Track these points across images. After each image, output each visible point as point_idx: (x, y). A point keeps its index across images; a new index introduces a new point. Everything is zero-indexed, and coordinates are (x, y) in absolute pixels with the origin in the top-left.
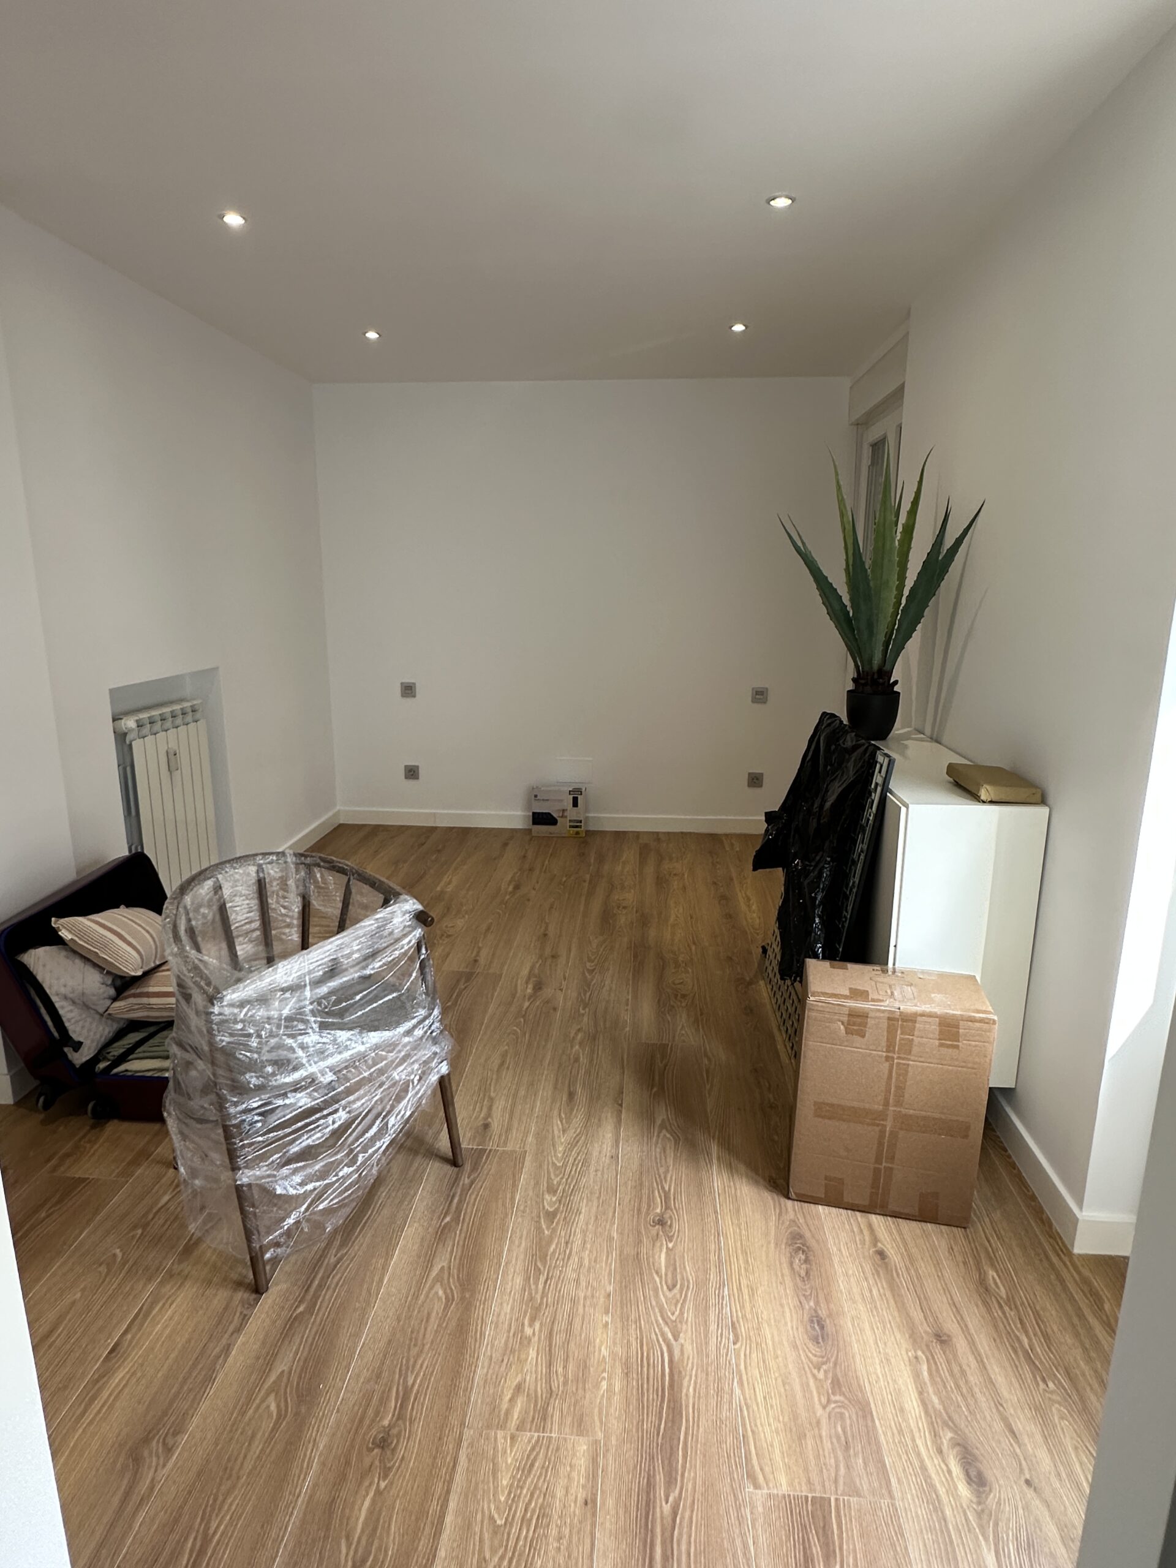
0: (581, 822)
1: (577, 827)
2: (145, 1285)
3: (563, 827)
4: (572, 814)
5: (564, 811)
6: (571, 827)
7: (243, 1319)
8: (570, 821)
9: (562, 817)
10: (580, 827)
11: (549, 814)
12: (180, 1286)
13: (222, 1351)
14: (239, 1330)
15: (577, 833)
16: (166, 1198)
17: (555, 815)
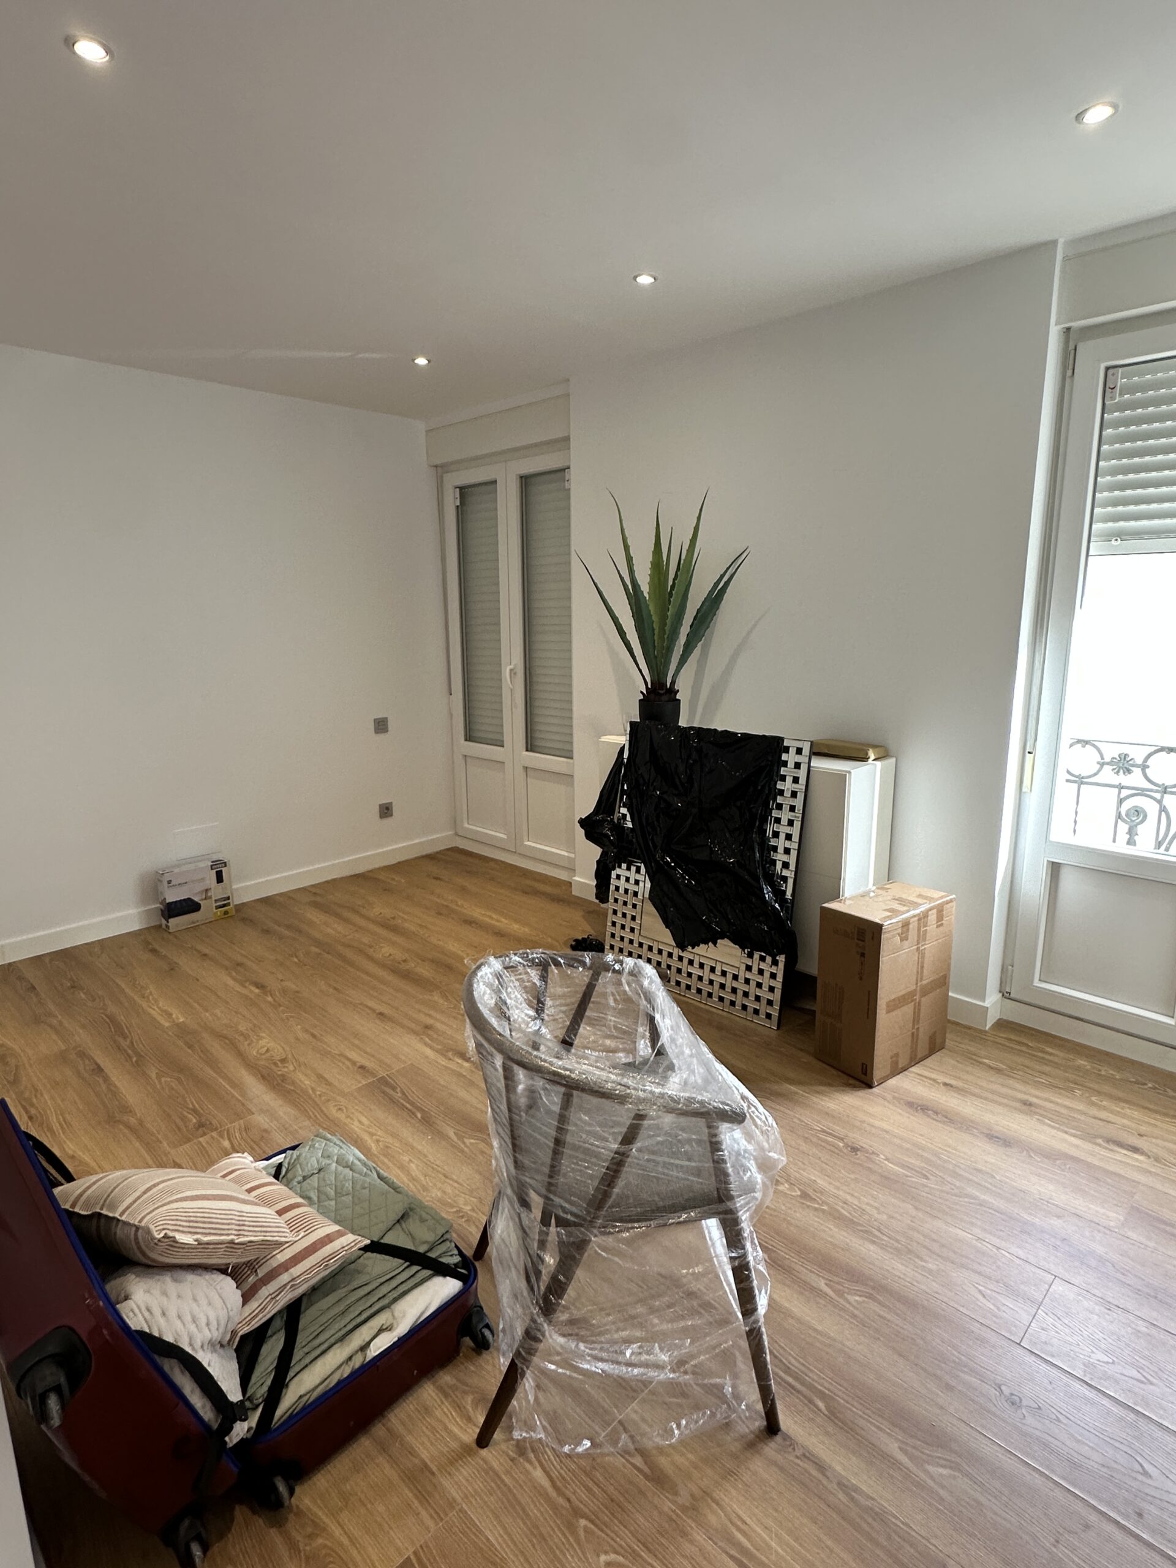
0: (228, 898)
1: (224, 906)
2: (691, 1542)
3: (208, 910)
4: (217, 891)
5: (207, 891)
6: (218, 907)
7: (808, 1458)
8: (216, 901)
9: (205, 899)
10: (229, 904)
11: (189, 899)
12: (717, 1504)
13: (844, 1492)
14: (821, 1467)
15: (226, 913)
16: (538, 1474)
17: (196, 899)
